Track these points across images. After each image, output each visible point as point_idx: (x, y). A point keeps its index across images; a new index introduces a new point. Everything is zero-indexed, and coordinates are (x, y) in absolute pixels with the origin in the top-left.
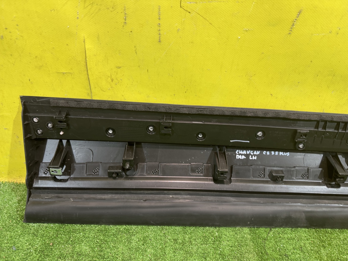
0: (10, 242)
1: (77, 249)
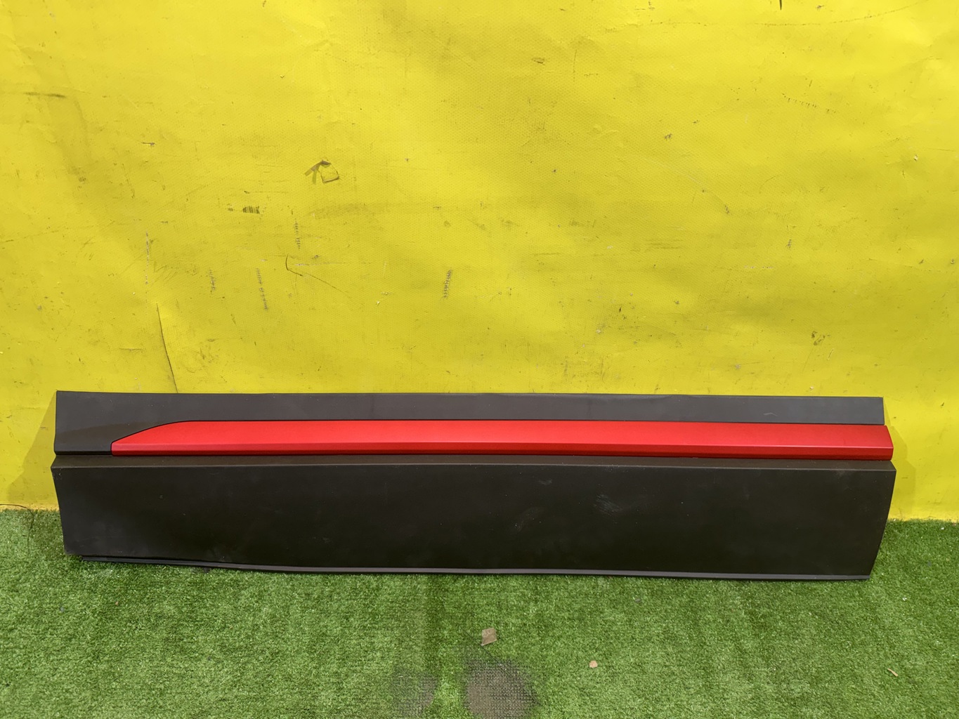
0: (54, 602)
1: (156, 610)
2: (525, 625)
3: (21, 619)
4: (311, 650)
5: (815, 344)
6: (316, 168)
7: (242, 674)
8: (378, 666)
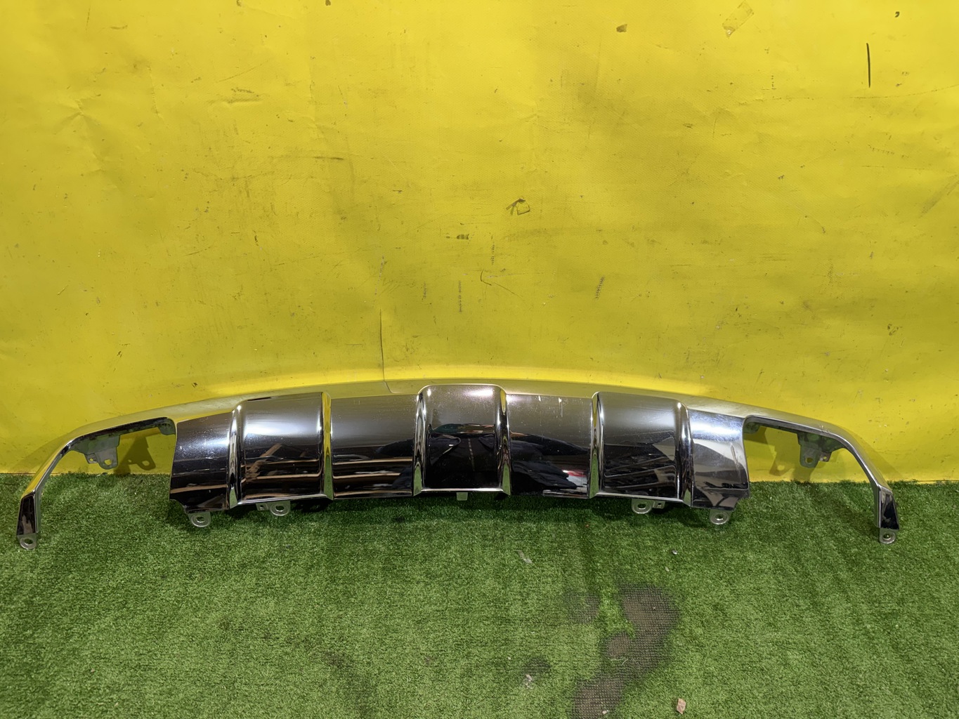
2: (662, 560)
3: (269, 555)
4: (497, 576)
5: (890, 334)
6: (514, 205)
7: (447, 593)
8: (552, 588)
